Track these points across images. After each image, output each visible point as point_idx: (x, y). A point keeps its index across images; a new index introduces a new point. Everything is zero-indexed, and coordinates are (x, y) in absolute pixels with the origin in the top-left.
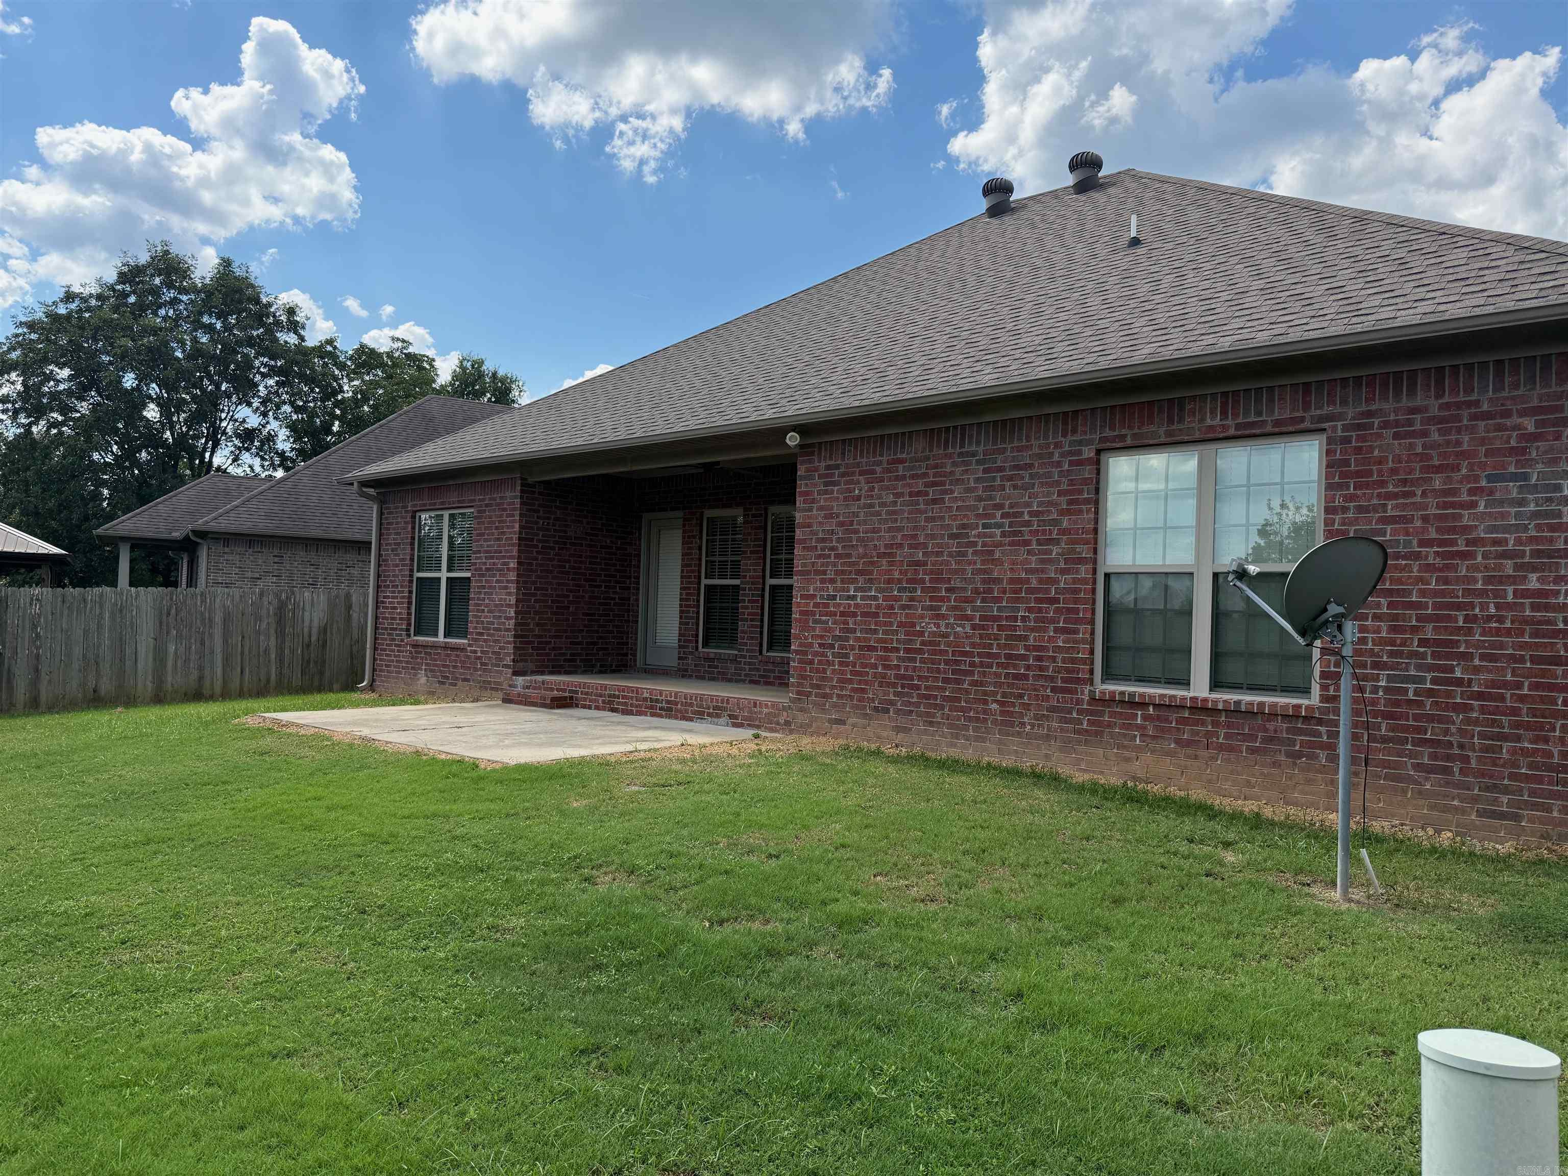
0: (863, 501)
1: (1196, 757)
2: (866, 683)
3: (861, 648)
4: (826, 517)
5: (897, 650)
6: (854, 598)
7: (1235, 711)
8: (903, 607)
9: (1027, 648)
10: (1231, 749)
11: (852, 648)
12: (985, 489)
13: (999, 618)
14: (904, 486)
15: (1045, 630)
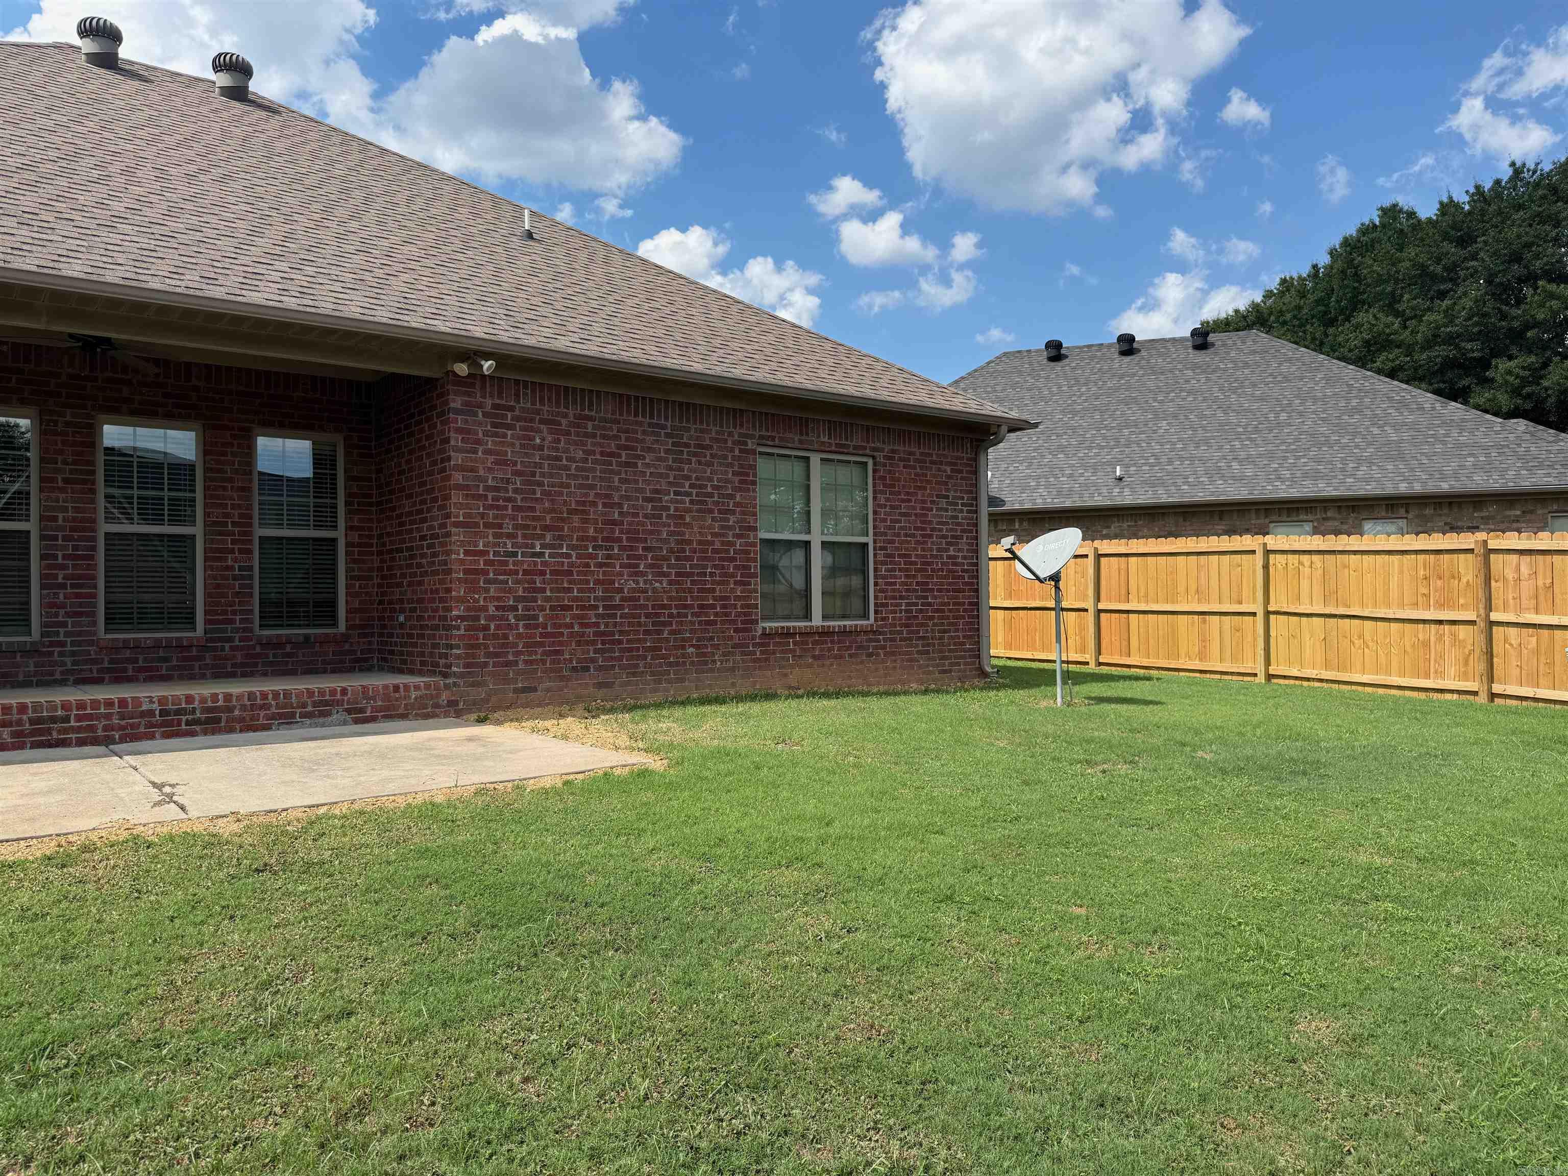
0: (546, 452)
1: (823, 665)
2: (561, 644)
3: (552, 608)
4: (496, 463)
5: (596, 607)
6: (541, 555)
7: (844, 632)
8: (600, 565)
9: (715, 599)
10: (841, 657)
11: (542, 609)
12: (674, 461)
13: (692, 574)
14: (594, 444)
15: (728, 583)
